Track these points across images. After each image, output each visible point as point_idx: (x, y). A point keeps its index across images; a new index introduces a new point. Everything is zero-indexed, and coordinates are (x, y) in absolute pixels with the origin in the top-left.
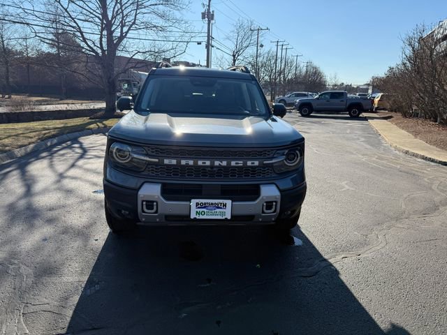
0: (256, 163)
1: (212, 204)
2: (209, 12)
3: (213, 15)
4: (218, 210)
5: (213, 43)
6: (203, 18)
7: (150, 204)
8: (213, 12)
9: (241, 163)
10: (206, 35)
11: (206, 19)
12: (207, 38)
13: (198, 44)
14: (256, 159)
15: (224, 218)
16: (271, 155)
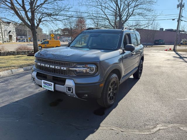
0: (65, 69)
1: (48, 83)
2: (181, 4)
3: (184, 5)
4: (50, 86)
5: (182, 19)
6: (178, 7)
8: (184, 3)
9: (59, 68)
10: (179, 15)
11: (180, 7)
12: (178, 17)
13: (173, 20)
14: (65, 67)
15: (51, 90)
16: (73, 66)
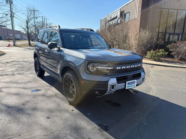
0: (140, 65)
1: (131, 82)
3: (12, 1)
4: (133, 84)
7: (113, 87)
9: (137, 66)
